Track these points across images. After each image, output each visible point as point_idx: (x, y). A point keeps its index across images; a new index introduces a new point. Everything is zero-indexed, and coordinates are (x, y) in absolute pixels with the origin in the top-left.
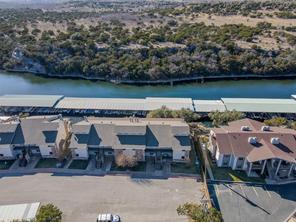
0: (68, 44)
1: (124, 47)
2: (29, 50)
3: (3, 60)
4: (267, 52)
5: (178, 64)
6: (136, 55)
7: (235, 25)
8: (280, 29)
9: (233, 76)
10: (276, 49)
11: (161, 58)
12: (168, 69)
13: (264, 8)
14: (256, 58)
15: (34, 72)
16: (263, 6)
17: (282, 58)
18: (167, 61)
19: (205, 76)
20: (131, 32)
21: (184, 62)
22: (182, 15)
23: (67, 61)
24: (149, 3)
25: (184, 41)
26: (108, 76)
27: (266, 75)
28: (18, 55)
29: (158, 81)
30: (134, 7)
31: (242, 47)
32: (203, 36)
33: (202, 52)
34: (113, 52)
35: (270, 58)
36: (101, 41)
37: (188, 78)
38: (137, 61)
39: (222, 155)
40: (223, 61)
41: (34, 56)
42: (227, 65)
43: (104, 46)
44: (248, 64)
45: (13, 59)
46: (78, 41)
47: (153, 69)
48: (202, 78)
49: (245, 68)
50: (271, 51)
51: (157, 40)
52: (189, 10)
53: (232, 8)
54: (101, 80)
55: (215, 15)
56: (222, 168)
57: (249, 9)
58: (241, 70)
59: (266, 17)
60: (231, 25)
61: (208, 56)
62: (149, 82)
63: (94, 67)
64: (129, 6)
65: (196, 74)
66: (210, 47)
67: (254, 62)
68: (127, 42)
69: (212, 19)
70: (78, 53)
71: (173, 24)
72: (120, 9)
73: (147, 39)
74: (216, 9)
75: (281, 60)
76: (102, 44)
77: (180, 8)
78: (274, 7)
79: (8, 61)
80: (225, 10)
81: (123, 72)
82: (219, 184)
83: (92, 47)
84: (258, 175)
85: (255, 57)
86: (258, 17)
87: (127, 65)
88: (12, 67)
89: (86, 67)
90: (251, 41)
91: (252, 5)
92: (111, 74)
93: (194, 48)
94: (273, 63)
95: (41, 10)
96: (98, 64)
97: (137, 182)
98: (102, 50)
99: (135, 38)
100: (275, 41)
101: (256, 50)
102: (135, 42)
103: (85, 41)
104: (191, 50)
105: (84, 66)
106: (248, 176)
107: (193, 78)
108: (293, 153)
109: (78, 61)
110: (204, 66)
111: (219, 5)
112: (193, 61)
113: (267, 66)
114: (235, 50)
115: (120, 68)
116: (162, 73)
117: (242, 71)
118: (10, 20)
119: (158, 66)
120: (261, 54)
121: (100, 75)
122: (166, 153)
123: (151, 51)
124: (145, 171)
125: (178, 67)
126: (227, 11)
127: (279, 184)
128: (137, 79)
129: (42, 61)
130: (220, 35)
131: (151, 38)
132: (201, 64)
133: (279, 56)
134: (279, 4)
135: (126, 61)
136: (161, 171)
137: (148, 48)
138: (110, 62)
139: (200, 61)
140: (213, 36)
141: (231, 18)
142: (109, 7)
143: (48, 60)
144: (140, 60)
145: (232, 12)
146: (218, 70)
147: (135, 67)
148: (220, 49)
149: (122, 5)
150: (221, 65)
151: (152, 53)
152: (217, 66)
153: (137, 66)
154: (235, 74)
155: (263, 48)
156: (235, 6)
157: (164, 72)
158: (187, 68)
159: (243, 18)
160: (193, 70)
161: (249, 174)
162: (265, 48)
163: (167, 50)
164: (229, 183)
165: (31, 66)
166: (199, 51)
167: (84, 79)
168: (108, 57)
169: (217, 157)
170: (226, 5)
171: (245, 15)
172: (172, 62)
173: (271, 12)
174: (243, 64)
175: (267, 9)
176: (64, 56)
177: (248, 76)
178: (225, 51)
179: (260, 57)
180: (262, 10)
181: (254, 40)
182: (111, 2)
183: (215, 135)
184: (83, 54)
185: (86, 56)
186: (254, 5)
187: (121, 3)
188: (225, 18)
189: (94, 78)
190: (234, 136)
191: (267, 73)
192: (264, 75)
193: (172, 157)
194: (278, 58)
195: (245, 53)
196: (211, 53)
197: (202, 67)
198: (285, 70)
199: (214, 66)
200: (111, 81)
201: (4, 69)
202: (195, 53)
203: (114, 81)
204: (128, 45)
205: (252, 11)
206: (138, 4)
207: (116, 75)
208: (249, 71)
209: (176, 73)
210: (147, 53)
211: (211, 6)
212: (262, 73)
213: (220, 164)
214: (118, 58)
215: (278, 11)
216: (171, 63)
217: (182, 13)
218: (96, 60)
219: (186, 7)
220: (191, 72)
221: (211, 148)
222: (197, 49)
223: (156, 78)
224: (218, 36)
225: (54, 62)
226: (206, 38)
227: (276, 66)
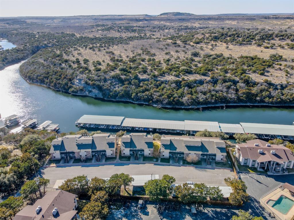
0: (118, 75)
1: (161, 78)
2: (89, 79)
3: (69, 86)
4: (277, 85)
5: (205, 93)
6: (172, 85)
7: (250, 57)
8: (290, 61)
9: (248, 104)
10: (284, 83)
11: (191, 88)
12: (198, 98)
13: (277, 39)
14: (267, 91)
15: (93, 96)
16: (275, 37)
17: (289, 91)
18: (196, 92)
19: (227, 103)
20: (163, 63)
21: (209, 92)
22: (202, 44)
23: (119, 88)
24: (169, 27)
25: (208, 74)
26: (151, 101)
27: (275, 104)
28: (80, 83)
29: (190, 107)
30: (155, 31)
31: (256, 81)
32: (223, 70)
33: (224, 84)
34: (154, 83)
35: (279, 91)
36: (142, 72)
37: (213, 105)
38: (173, 90)
39: (244, 159)
40: (241, 92)
41: (94, 84)
42: (244, 96)
43: (145, 76)
44: (261, 95)
45: (76, 86)
46: (125, 73)
47: (186, 98)
48: (224, 105)
49: (258, 98)
50: (280, 85)
51: (187, 72)
52: (207, 39)
53: (248, 37)
54: (146, 105)
55: (232, 44)
56: (243, 166)
57: (262, 39)
58: (255, 99)
59: (278, 48)
60: (247, 57)
61: (229, 88)
62: (183, 107)
63: (140, 94)
64: (151, 31)
65: (219, 102)
66: (230, 80)
67: (266, 94)
68: (163, 74)
69: (229, 49)
70: (126, 83)
71: (196, 55)
72: (143, 33)
73: (178, 71)
74: (233, 38)
75: (287, 92)
76: (143, 75)
77: (200, 37)
78: (286, 38)
79: (72, 87)
80: (241, 39)
81: (163, 99)
82: (242, 173)
83: (136, 78)
84: (264, 170)
85: (266, 89)
86: (271, 48)
87: (166, 94)
88: (76, 92)
89: (135, 95)
90: (264, 74)
91: (266, 36)
92: (154, 100)
93: (217, 80)
94: (281, 95)
95: (74, 35)
96: (143, 92)
97: (199, 170)
98: (144, 80)
99: (169, 71)
100: (284, 74)
101: (267, 83)
102: (169, 73)
103: (130, 72)
104: (215, 82)
105: (132, 93)
106: (258, 170)
107: (217, 105)
108: (282, 159)
109: (127, 89)
110: (226, 96)
111: (235, 35)
112: (217, 92)
113: (276, 98)
114: (250, 83)
115: (160, 96)
116: (193, 101)
117: (256, 101)
118: (52, 45)
119: (190, 96)
120: (272, 87)
121: (145, 100)
122: (211, 156)
123: (183, 83)
124: (202, 165)
125: (205, 96)
126: (243, 41)
127: (275, 175)
128: (174, 105)
129: (100, 88)
130: (237, 68)
131: (182, 71)
132: (223, 95)
133: (286, 89)
134: (291, 35)
135: (165, 91)
136: (210, 166)
137: (181, 79)
138: (152, 91)
139: (222, 91)
140: (232, 70)
141: (246, 48)
142: (133, 31)
143: (105, 87)
144: (175, 89)
145: (247, 42)
146: (237, 99)
147: (172, 95)
148: (238, 82)
149: (144, 29)
150: (239, 95)
151: (184, 84)
152: (236, 96)
153: (174, 94)
154: (250, 103)
155: (273, 82)
156: (250, 36)
157: (194, 100)
158: (212, 97)
159: (258, 49)
160: (217, 99)
161: (258, 169)
162: (275, 81)
163: (195, 82)
164: (247, 173)
165: (90, 92)
166: (221, 83)
167: (132, 103)
168: (150, 86)
169: (241, 160)
170: (242, 35)
171: (259, 45)
172: (201, 92)
173: (283, 43)
174: (257, 95)
175: (280, 40)
176: (116, 85)
177: (261, 104)
178: (242, 84)
179: (271, 90)
180: (275, 40)
181: (266, 74)
182: (134, 27)
183: (239, 148)
184: (130, 83)
185: (133, 85)
186: (267, 35)
187: (143, 28)
188: (241, 48)
189: (140, 103)
190: (250, 149)
191: (276, 103)
192: (273, 104)
193: (215, 159)
194: (285, 91)
195: (258, 86)
196: (231, 85)
197: (223, 97)
198: (290, 101)
199: (233, 96)
200: (154, 106)
201: (70, 94)
202: (218, 84)
203: (156, 106)
204: (164, 76)
205: (266, 41)
206: (159, 29)
207: (157, 102)
208: (262, 101)
209: (204, 101)
210: (180, 83)
211: (228, 35)
212: (272, 103)
213: (242, 164)
214: (157, 88)
215: (289, 42)
216: (199, 93)
217: (202, 42)
218: (141, 88)
219: (205, 35)
220: (216, 100)
221: (237, 155)
222: (219, 81)
223: (188, 104)
224: (236, 69)
225: (109, 90)
226: (226, 72)
227: (283, 97)
